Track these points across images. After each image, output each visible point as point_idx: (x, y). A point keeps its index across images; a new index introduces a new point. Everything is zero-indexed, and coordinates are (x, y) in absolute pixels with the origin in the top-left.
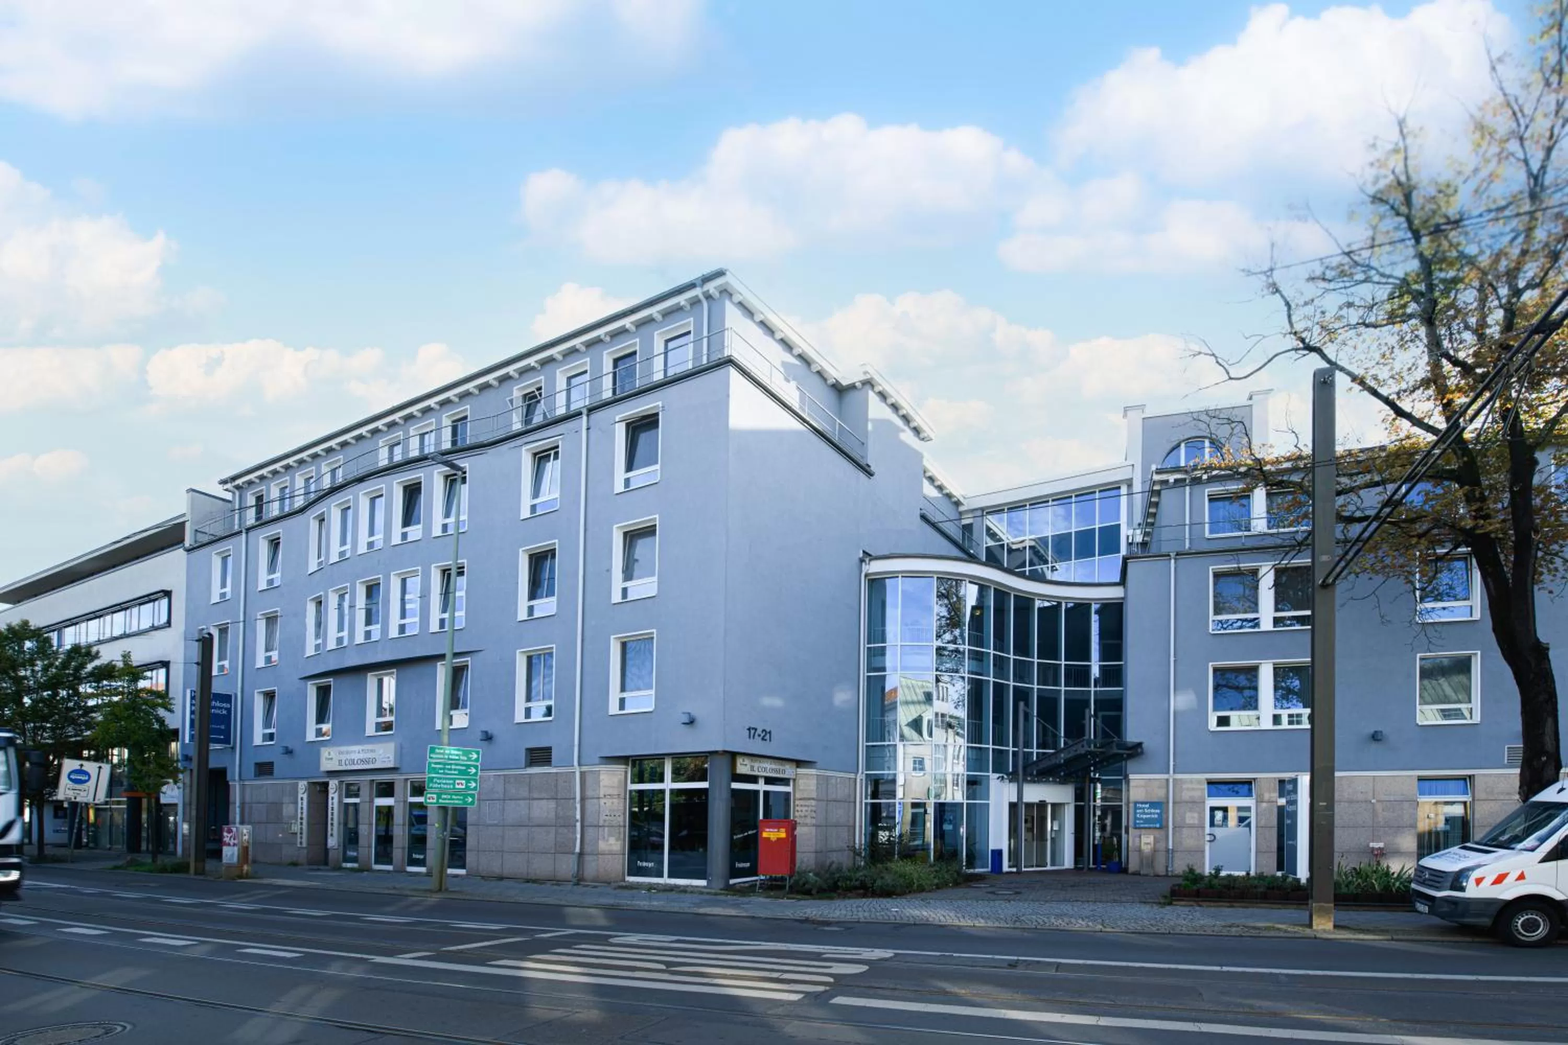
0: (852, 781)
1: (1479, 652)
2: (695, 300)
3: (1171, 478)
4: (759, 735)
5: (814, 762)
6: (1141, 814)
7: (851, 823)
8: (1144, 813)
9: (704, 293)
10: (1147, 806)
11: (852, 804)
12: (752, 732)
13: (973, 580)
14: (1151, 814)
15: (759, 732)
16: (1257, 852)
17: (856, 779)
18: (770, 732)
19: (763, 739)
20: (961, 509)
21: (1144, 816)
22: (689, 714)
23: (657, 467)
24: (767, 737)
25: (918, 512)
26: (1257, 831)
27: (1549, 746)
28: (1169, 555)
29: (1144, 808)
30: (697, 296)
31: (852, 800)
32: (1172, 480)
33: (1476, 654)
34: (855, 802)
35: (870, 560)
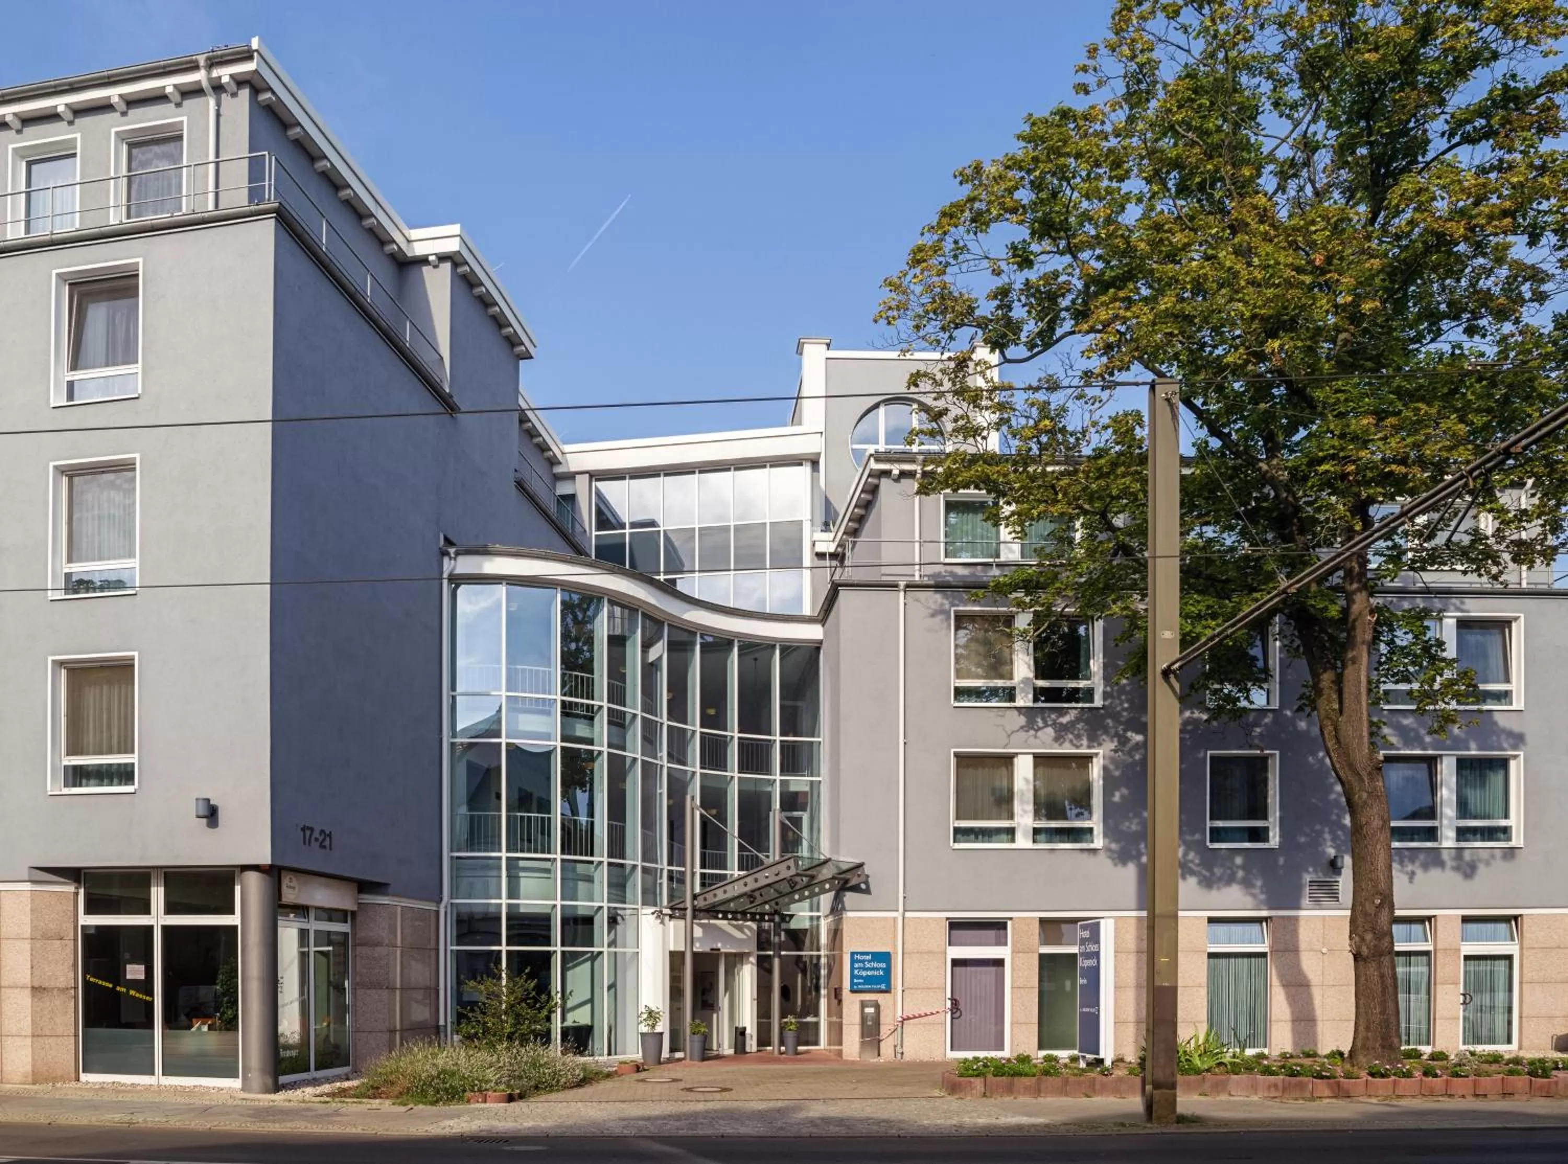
0: (433, 915)
1: (1277, 752)
2: (197, 87)
3: (896, 469)
4: (317, 839)
5: (385, 885)
6: (859, 968)
7: (433, 984)
8: (865, 969)
9: (210, 80)
10: (869, 957)
11: (433, 953)
12: (308, 833)
13: (617, 600)
14: (873, 969)
15: (316, 834)
16: (1012, 1024)
17: (437, 912)
18: (330, 835)
19: (322, 846)
20: (558, 470)
21: (864, 973)
22: (208, 800)
23: (137, 368)
24: (327, 843)
25: (511, 476)
26: (1012, 993)
27: (1383, 886)
28: (896, 586)
29: (863, 961)
30: (199, 82)
31: (432, 944)
32: (896, 472)
33: (1273, 755)
34: (437, 950)
35: (457, 554)
